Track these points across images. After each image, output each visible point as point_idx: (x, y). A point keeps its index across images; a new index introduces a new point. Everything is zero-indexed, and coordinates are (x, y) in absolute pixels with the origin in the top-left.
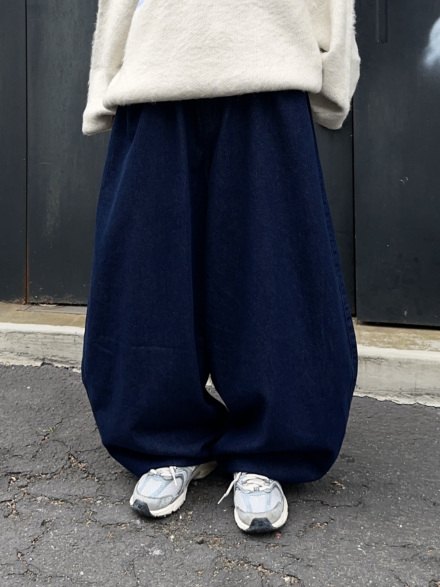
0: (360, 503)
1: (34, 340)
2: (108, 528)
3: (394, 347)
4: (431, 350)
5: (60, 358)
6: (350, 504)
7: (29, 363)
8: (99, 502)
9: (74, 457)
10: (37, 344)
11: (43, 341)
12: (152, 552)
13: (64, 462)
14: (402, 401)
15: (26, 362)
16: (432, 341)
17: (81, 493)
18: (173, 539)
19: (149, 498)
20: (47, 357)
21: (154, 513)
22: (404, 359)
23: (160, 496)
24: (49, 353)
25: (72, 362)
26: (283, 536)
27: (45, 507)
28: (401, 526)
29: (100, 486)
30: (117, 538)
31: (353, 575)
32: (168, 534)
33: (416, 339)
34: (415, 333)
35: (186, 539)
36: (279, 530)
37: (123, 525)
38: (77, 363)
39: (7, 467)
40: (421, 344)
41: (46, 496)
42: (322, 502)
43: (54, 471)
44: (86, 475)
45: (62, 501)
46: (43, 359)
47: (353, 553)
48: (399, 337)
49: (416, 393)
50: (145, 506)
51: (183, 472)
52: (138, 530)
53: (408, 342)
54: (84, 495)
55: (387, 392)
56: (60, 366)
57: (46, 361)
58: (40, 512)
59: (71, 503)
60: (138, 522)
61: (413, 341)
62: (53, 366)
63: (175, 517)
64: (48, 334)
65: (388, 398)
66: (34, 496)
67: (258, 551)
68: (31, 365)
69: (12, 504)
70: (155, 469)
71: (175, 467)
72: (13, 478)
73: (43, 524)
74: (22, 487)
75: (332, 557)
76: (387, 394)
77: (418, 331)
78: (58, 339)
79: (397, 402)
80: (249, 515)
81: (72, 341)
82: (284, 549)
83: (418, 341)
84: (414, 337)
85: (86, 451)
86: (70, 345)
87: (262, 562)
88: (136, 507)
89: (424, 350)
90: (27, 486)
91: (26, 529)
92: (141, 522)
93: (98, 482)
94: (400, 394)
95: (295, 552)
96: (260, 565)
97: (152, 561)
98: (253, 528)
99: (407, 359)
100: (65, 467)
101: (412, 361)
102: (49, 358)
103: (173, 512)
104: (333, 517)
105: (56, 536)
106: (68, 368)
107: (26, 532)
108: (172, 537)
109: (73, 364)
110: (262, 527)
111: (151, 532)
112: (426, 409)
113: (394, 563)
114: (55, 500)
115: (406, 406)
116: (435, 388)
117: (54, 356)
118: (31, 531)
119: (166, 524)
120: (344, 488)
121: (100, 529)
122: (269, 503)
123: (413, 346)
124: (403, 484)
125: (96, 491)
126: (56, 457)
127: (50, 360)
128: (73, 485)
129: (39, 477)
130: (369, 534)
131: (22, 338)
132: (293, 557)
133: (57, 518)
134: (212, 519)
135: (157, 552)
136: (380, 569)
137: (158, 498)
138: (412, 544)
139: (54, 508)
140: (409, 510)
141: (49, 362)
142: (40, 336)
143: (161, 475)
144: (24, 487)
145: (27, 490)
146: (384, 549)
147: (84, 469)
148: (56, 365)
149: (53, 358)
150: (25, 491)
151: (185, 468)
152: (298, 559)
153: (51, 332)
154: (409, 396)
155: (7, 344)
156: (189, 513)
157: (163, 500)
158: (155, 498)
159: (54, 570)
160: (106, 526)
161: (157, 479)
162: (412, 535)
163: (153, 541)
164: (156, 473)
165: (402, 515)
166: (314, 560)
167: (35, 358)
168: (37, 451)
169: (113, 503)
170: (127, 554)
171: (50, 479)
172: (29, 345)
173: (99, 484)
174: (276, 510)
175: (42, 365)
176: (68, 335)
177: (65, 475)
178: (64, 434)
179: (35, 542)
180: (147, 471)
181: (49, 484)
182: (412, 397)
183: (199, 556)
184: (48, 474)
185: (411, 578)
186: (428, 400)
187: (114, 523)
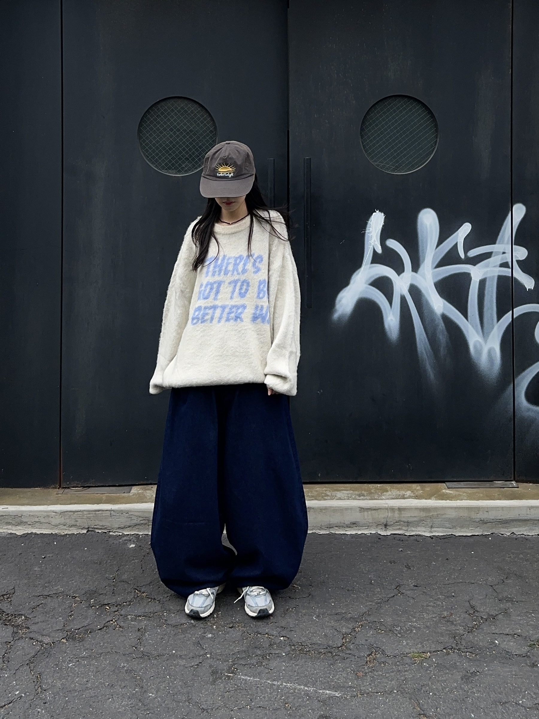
0: (310, 595)
1: (81, 516)
2: (177, 627)
3: (316, 499)
4: (337, 499)
5: (101, 526)
6: (305, 596)
7: (77, 532)
8: (165, 614)
9: (137, 590)
10: (83, 519)
11: (88, 515)
12: (207, 636)
13: (133, 594)
14: (322, 532)
15: (76, 531)
16: (336, 492)
17: (152, 611)
18: (216, 628)
19: (199, 607)
20: (90, 526)
21: (202, 615)
22: (323, 507)
23: (204, 606)
24: (92, 524)
25: (109, 528)
26: (274, 618)
27: (135, 622)
28: (333, 604)
29: (161, 605)
30: (184, 631)
31: (314, 632)
32: (211, 626)
33: (327, 492)
34: (325, 488)
35: (223, 627)
36: (271, 615)
37: (185, 625)
38: (113, 528)
39: (100, 601)
40: (330, 495)
41: (132, 615)
42: (290, 597)
43: (130, 600)
44: (150, 600)
45: (143, 617)
46: (88, 528)
47: (312, 621)
48: (317, 491)
49: (330, 527)
50: (197, 613)
51: (214, 591)
52: (194, 626)
53: (323, 495)
54: (155, 611)
55: (313, 528)
56: (100, 531)
57: (90, 530)
58: (133, 624)
59: (149, 617)
60: (192, 621)
61: (325, 494)
62: (95, 532)
63: (212, 616)
64: (92, 511)
65: (314, 531)
66: (126, 616)
67: (263, 627)
68: (79, 533)
69: (114, 622)
70: (198, 591)
71: (210, 588)
72: (106, 607)
73: (139, 630)
74: (115, 612)
75: (302, 625)
76: (313, 529)
77: (327, 485)
78: (99, 514)
79: (319, 533)
80: (257, 608)
81: (109, 515)
82: (276, 624)
83: (329, 494)
84: (326, 491)
85: (144, 585)
86: (107, 517)
87: (266, 632)
88: (192, 613)
89: (333, 499)
90: (118, 611)
91: (130, 634)
92: (195, 622)
93: (159, 603)
94: (321, 528)
95: (283, 624)
96: (266, 634)
97: (209, 640)
98: (259, 615)
99: (325, 507)
100: (135, 597)
101: (328, 508)
102: (92, 527)
103: (211, 614)
104: (297, 604)
105: (150, 635)
106: (106, 533)
107: (131, 636)
108: (215, 627)
109: (110, 529)
110: (264, 614)
111: (202, 626)
112: (336, 536)
113: (333, 623)
114: (139, 616)
115: (324, 535)
116: (341, 523)
117: (95, 525)
118: (134, 635)
119: (208, 621)
120: (299, 588)
121: (173, 629)
122: (266, 600)
123: (327, 497)
124: (330, 581)
125: (160, 608)
126: (126, 592)
127: (93, 528)
128: (145, 607)
129: (123, 605)
130: (317, 610)
131: (72, 515)
132: (282, 627)
133: (145, 626)
134: (233, 615)
135: (210, 635)
136: (326, 627)
137: (203, 607)
138: (340, 612)
139: (141, 621)
140: (335, 595)
141: (92, 530)
142: (85, 513)
143: (203, 594)
144: (116, 612)
145: (119, 613)
146: (326, 617)
147: (147, 596)
148: (97, 531)
149: (95, 527)
150: (119, 614)
151: (214, 588)
152: (285, 628)
153: (94, 510)
154: (326, 528)
155: (62, 520)
156: (219, 613)
157: (206, 608)
158: (202, 607)
159: (158, 652)
160: (175, 626)
161: (200, 596)
162: (339, 608)
163: (205, 630)
164: (199, 593)
165: (333, 599)
166: (293, 628)
167: (82, 527)
168: (114, 590)
169: (174, 614)
170: (194, 639)
171: (130, 605)
172: (77, 520)
173: (161, 604)
174: (270, 604)
175: (87, 532)
176: (106, 511)
177: (137, 601)
178: (125, 577)
179: (139, 640)
180: (193, 592)
181: (130, 608)
182: (328, 529)
183: (233, 634)
184: (127, 602)
185: (343, 629)
186: (336, 530)
187: (179, 624)
